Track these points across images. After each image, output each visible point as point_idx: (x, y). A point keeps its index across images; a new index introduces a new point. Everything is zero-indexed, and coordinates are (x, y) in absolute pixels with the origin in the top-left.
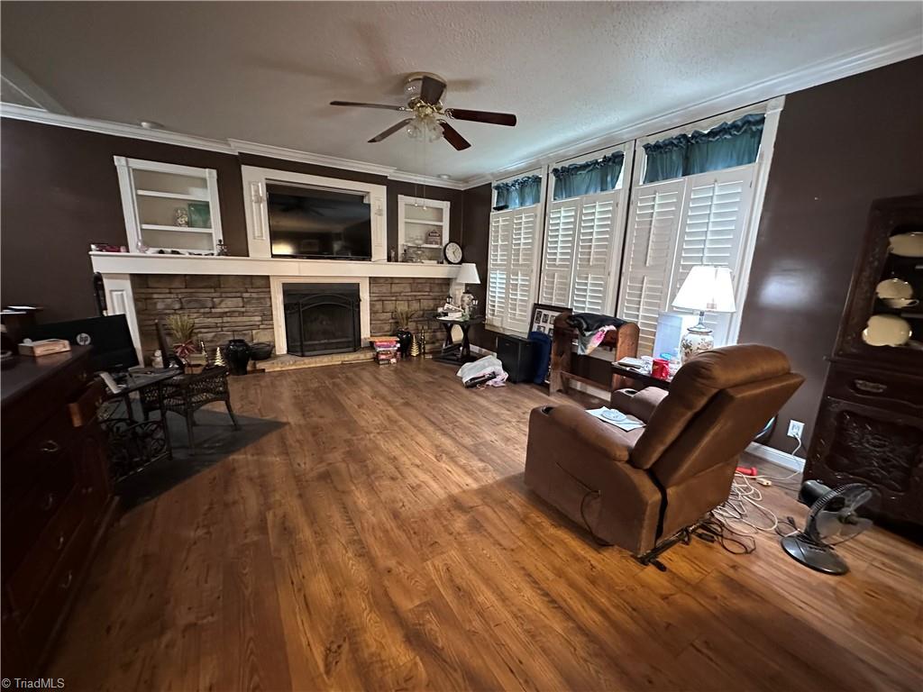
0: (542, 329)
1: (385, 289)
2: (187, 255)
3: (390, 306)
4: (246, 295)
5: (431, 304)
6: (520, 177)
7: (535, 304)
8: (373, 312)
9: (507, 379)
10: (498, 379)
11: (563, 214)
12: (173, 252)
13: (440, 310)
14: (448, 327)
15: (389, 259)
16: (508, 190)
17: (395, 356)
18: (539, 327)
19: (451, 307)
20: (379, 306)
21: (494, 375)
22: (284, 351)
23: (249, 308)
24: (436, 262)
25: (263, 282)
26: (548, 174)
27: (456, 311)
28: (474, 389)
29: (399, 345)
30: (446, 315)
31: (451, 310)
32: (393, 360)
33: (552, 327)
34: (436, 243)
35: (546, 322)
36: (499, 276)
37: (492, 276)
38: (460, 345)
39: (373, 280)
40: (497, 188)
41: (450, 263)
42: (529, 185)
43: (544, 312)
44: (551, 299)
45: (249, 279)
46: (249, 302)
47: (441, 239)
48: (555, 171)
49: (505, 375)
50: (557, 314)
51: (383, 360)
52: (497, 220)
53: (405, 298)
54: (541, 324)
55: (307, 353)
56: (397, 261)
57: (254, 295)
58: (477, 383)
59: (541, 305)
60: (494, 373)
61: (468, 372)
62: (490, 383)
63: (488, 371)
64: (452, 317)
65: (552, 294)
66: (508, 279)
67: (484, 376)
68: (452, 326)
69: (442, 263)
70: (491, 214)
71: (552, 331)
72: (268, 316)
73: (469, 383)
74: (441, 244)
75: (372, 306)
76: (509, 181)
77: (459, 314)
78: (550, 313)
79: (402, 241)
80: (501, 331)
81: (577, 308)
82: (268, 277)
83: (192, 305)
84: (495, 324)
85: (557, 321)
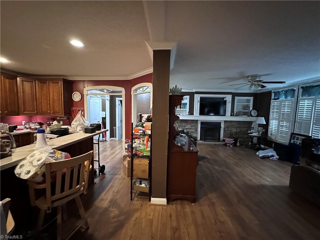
0: (296, 142)
1: (228, 124)
2: (182, 115)
3: (230, 129)
4: (192, 124)
5: (245, 129)
6: (285, 89)
7: (292, 133)
8: (224, 131)
9: (278, 158)
10: (275, 158)
11: (306, 102)
12: (179, 114)
13: (249, 132)
14: (252, 138)
15: (231, 115)
16: (279, 93)
17: (232, 145)
18: (294, 142)
19: (254, 131)
20: (226, 129)
21: (273, 156)
22: (199, 139)
23: (193, 128)
24: (247, 116)
25: (196, 121)
26: (299, 89)
27: (255, 133)
28: (264, 159)
29: (234, 141)
30: (252, 134)
31: (254, 132)
32: (231, 146)
33: (301, 142)
34: (247, 110)
35: (298, 140)
36: (274, 122)
37: (271, 121)
38: (257, 144)
39: (225, 122)
40: (274, 92)
41: (252, 116)
42: (289, 92)
43: (297, 136)
44: (301, 132)
45: (193, 121)
46: (192, 126)
47: (249, 109)
48: (302, 88)
49: (278, 157)
50: (303, 137)
51: (228, 145)
52: (274, 103)
53: (235, 127)
54: (295, 140)
55: (206, 141)
56: (233, 116)
57: (194, 125)
58: (266, 157)
59: (295, 133)
60: (273, 155)
61: (261, 154)
62: (271, 158)
63: (270, 154)
64: (254, 134)
65: (301, 130)
66: (279, 123)
67: (268, 156)
68: (253, 137)
69: (249, 116)
70: (271, 101)
71: (301, 144)
72: (196, 130)
73: (262, 157)
74: (249, 110)
75: (224, 129)
76: (280, 90)
77: (256, 134)
78: (300, 137)
79: (235, 110)
80: (275, 141)
81: (314, 136)
82: (197, 120)
83: (181, 126)
84: (272, 138)
85: (303, 140)
